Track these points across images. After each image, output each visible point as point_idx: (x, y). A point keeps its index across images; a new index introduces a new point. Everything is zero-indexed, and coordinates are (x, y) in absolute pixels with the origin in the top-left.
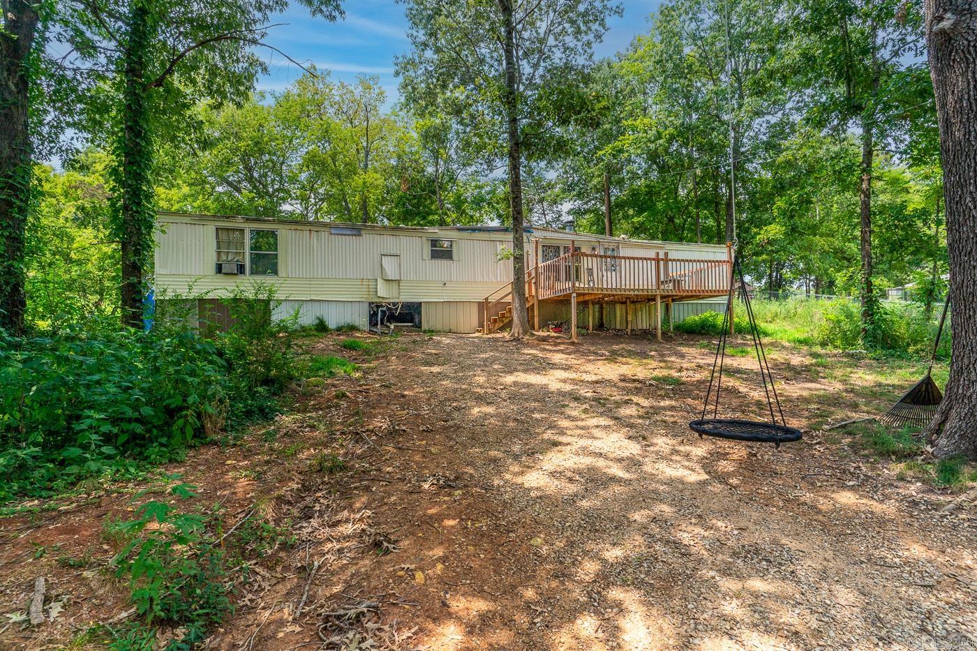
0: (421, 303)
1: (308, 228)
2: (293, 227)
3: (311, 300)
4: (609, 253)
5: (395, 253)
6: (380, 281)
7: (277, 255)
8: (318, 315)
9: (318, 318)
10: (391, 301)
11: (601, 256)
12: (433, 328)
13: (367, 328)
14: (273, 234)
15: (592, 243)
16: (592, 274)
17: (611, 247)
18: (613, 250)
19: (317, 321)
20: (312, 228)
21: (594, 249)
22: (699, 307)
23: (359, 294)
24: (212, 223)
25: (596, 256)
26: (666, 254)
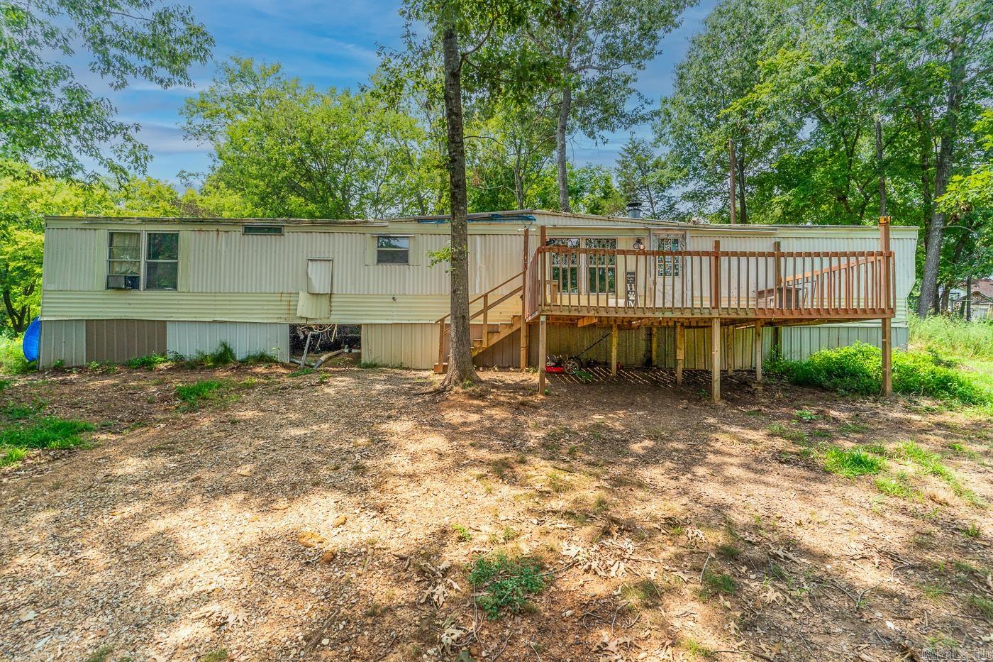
0: (359, 326)
1: (215, 228)
2: (197, 227)
3: (214, 322)
4: (667, 248)
5: (327, 256)
6: (303, 296)
7: (177, 263)
8: (223, 341)
9: (224, 345)
10: (319, 322)
11: (653, 253)
12: (378, 361)
13: (287, 360)
14: (175, 236)
15: (638, 233)
16: (635, 280)
17: (672, 237)
18: (676, 241)
19: (221, 349)
20: (220, 228)
21: (639, 241)
22: (844, 334)
23: (274, 314)
24: (104, 227)
25: (644, 253)
26: (777, 245)
